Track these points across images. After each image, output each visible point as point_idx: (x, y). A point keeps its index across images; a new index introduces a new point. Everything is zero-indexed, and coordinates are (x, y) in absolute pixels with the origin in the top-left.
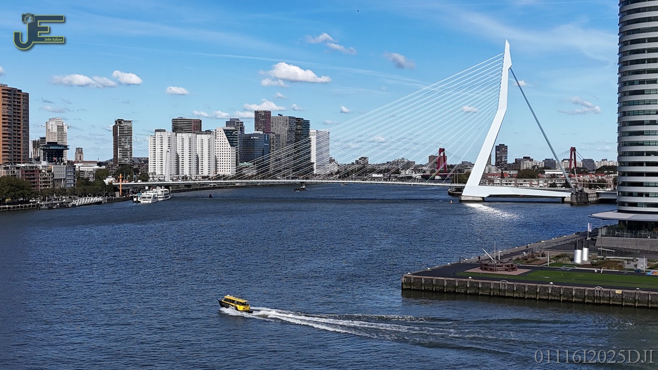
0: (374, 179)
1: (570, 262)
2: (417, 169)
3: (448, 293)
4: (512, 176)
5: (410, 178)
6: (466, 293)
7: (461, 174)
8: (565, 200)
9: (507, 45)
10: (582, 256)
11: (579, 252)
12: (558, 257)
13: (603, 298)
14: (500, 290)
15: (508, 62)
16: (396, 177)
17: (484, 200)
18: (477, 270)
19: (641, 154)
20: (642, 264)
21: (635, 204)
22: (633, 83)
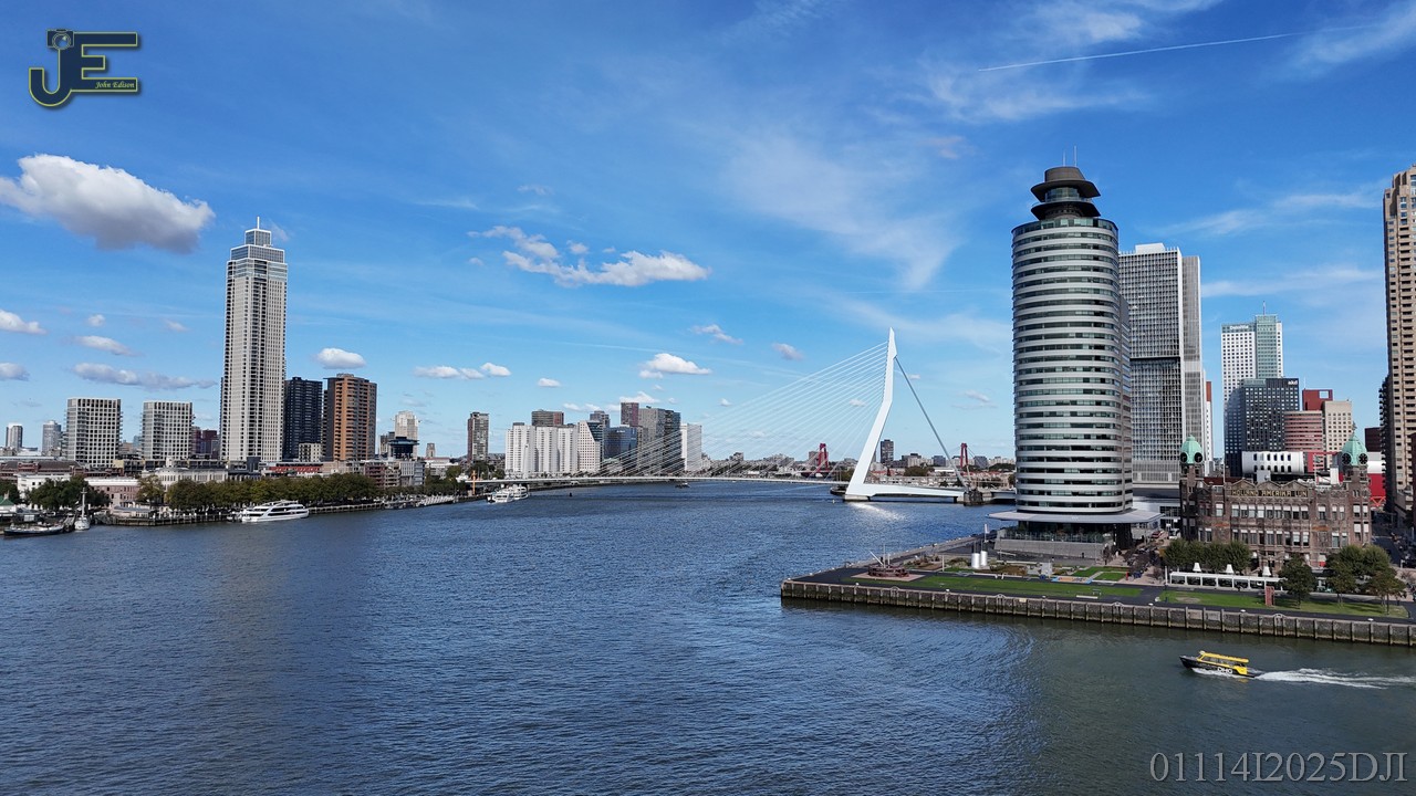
0: (750, 476)
1: (967, 567)
2: (796, 466)
3: (834, 601)
4: (899, 474)
5: (788, 475)
6: (852, 602)
7: (845, 472)
8: (958, 500)
9: (892, 333)
10: (980, 562)
11: (976, 555)
12: (954, 561)
13: (1006, 607)
14: (891, 598)
15: (892, 351)
16: (773, 474)
17: (869, 500)
18: (865, 576)
19: (1041, 448)
20: (1047, 569)
21: (1036, 504)
22: (1029, 371)
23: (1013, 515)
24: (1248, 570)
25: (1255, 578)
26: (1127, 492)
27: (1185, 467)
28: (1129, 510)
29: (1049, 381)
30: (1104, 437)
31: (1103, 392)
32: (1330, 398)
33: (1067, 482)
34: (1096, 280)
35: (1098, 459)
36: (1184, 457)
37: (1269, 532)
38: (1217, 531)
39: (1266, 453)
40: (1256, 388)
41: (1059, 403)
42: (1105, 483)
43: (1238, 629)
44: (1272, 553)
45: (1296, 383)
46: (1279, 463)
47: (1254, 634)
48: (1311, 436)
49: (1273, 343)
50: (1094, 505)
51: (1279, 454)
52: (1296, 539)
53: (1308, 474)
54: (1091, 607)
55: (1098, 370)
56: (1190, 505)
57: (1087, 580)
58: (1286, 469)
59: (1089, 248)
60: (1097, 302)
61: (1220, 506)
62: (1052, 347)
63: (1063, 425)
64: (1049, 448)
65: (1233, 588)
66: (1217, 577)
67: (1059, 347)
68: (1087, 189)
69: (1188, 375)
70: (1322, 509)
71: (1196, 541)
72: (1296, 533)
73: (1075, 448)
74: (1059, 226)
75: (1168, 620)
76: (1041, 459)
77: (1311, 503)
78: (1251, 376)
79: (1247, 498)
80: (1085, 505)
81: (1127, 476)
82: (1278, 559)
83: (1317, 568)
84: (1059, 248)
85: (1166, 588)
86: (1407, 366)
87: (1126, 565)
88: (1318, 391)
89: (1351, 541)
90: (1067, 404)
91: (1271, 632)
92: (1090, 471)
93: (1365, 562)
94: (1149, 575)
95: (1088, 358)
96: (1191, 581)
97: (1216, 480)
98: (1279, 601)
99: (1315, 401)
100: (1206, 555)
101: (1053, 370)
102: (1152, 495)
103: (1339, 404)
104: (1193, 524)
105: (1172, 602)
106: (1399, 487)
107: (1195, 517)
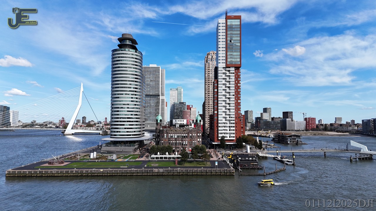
1: (89, 158)
3: (29, 177)
4: (85, 126)
8: (100, 134)
9: (82, 84)
11: (92, 154)
12: (85, 156)
13: (96, 173)
15: (82, 89)
16: (45, 127)
17: (73, 134)
19: (118, 118)
20: (114, 157)
21: (116, 135)
22: (115, 94)
23: (109, 139)
24: (172, 153)
25: (174, 156)
26: (143, 131)
27: (157, 124)
28: (144, 136)
29: (121, 98)
30: (136, 115)
31: (137, 102)
32: (192, 107)
33: (125, 128)
34: (136, 68)
35: (135, 121)
36: (157, 120)
37: (178, 142)
38: (164, 142)
39: (178, 120)
40: (177, 104)
41: (124, 104)
42: (136, 128)
43: (168, 174)
44: (178, 148)
45: (185, 103)
46: (181, 122)
47: (172, 175)
48: (188, 116)
49: (181, 94)
50: (133, 135)
51: (181, 120)
52: (184, 144)
53: (187, 125)
54: (124, 170)
55: (135, 95)
56: (158, 134)
57: (126, 160)
58: (183, 124)
59: (134, 58)
60: (136, 75)
61: (165, 135)
62: (122, 87)
63: (125, 111)
64: (120, 118)
65: (168, 159)
66: (163, 156)
67: (124, 87)
68: (134, 41)
69: (161, 100)
70: (191, 135)
71: (159, 146)
72: (184, 142)
73: (128, 118)
74: (125, 51)
75: (148, 173)
76: (118, 121)
77: (188, 133)
78: (176, 101)
79: (173, 132)
80: (130, 135)
81: (143, 126)
82: (180, 150)
83: (189, 152)
84: (125, 57)
85: (149, 161)
86: (208, 99)
87: (140, 153)
88: (190, 105)
89: (197, 144)
90: (126, 105)
91: (177, 174)
92: (132, 125)
93: (201, 150)
94: (145, 156)
95: (133, 91)
96: (157, 158)
97: (165, 127)
98: (179, 163)
99: (189, 108)
100: (161, 150)
101: (122, 94)
102: (150, 131)
103: (194, 108)
104: (158, 140)
105: (150, 166)
106: (206, 128)
107: (159, 138)
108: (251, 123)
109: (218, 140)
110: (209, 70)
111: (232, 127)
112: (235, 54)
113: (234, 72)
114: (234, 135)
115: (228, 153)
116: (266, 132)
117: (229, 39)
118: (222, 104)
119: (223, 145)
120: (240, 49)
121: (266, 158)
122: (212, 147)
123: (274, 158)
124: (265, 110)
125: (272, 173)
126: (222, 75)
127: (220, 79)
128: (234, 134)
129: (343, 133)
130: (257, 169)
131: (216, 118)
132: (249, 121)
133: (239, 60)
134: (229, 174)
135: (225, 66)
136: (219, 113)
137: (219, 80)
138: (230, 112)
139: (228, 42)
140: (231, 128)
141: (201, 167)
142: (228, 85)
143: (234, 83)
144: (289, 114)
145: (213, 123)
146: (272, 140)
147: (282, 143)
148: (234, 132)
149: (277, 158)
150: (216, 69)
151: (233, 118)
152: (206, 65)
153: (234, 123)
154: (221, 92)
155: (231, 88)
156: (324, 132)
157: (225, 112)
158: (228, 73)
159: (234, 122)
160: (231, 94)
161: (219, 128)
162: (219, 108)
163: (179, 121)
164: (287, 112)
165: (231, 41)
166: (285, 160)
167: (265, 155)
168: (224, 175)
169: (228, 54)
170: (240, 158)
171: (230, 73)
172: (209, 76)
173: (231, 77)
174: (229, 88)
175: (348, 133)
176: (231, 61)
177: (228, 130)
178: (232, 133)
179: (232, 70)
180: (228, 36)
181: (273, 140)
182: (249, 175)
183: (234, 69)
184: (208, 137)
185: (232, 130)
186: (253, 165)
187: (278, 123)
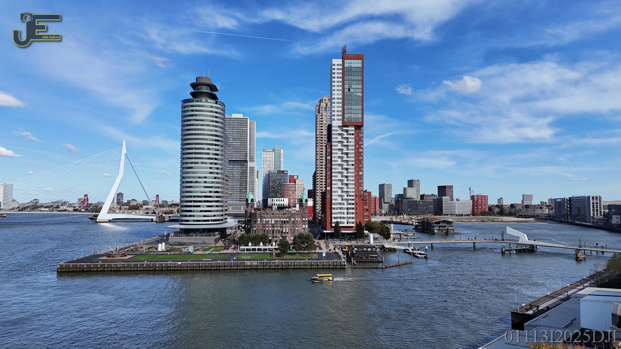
0: (43, 211)
1: (155, 250)
2: (70, 206)
3: (87, 271)
5: (65, 210)
6: (97, 271)
7: (97, 209)
8: (153, 220)
9: (124, 143)
10: (162, 247)
11: (160, 245)
12: (150, 248)
13: (172, 267)
14: (117, 267)
15: (124, 151)
16: (57, 210)
17: (109, 221)
18: (105, 258)
19: (191, 197)
20: (191, 249)
21: (188, 221)
22: (187, 163)
23: (177, 226)
24: (268, 244)
25: (270, 247)
26: (225, 215)
27: (247, 204)
28: (226, 222)
29: (195, 168)
30: (217, 192)
31: (217, 173)
32: (298, 178)
33: (201, 211)
34: (216, 126)
35: (214, 201)
36: (247, 200)
37: (276, 229)
38: (257, 229)
39: (276, 199)
40: (274, 174)
41: (199, 178)
42: (217, 211)
43: (263, 267)
44: (276, 237)
45: (287, 172)
46: (280, 203)
47: (268, 269)
48: (291, 192)
49: (280, 157)
50: (212, 221)
51: (280, 199)
52: (284, 231)
53: (289, 207)
54: (209, 263)
55: (216, 164)
56: (248, 219)
57: (207, 252)
58: (282, 205)
59: (213, 112)
60: (216, 136)
61: (259, 219)
62: (197, 153)
63: (200, 187)
64: (194, 197)
65: (262, 252)
66: (257, 247)
67: (200, 153)
68: (213, 88)
69: (250, 168)
70: (293, 219)
71: (250, 234)
72: (284, 229)
73: (205, 197)
74: (201, 101)
75: (238, 266)
76: (191, 201)
77: (289, 218)
78: (272, 169)
79: (269, 216)
80: (208, 221)
81: (226, 208)
82: (278, 239)
83: (290, 242)
84: (202, 111)
85: (238, 253)
86: (321, 168)
87: (223, 245)
88: (294, 176)
89: (302, 231)
90: (203, 178)
91: (274, 267)
92: (211, 206)
93: (306, 239)
94: (232, 249)
95: (212, 159)
96: (248, 250)
97: (258, 209)
98: (277, 255)
99: (293, 180)
100: (253, 239)
101: (197, 163)
102: (235, 216)
103: (300, 181)
104: (249, 227)
105: (240, 259)
106: (317, 211)
107: (250, 224)
108: (389, 203)
109: (332, 227)
110: (322, 124)
111: (350, 208)
112: (354, 107)
113: (354, 132)
114: (353, 220)
115: (344, 244)
116: (410, 216)
117: (346, 86)
118: (336, 176)
119: (337, 233)
120: (363, 101)
121: (394, 250)
122: (323, 236)
123: (404, 250)
124: (411, 183)
125: (393, 266)
126: (337, 136)
127: (334, 142)
128: (353, 218)
129: (525, 218)
130: (377, 262)
131: (328, 196)
132: (386, 200)
133: (360, 116)
134: (340, 267)
135: (341, 125)
136: (333, 190)
137: (333, 144)
138: (348, 188)
139: (346, 90)
140: (350, 211)
141: (305, 259)
142: (345, 151)
143: (354, 148)
144: (447, 190)
145: (326, 204)
146: (413, 229)
147: (427, 233)
148: (353, 216)
149: (408, 250)
150: (330, 127)
151: (353, 196)
152: (317, 117)
153: (353, 204)
154: (336, 161)
155: (349, 155)
156: (498, 217)
157: (342, 188)
158: (345, 133)
159: (353, 202)
160: (349, 163)
161: (333, 211)
162: (333, 182)
163: (277, 201)
164: (444, 187)
165: (349, 90)
166: (416, 252)
167: (392, 247)
168: (334, 268)
169: (345, 108)
170: (356, 249)
171: (347, 134)
172: (322, 134)
173: (349, 140)
174: (346, 154)
175: (532, 219)
176: (350, 117)
177: (345, 213)
178: (350, 218)
179: (350, 131)
180: (346, 82)
181: (416, 229)
182: (365, 268)
183: (354, 129)
184: (320, 224)
185: (350, 213)
186: (372, 257)
187: (430, 203)
